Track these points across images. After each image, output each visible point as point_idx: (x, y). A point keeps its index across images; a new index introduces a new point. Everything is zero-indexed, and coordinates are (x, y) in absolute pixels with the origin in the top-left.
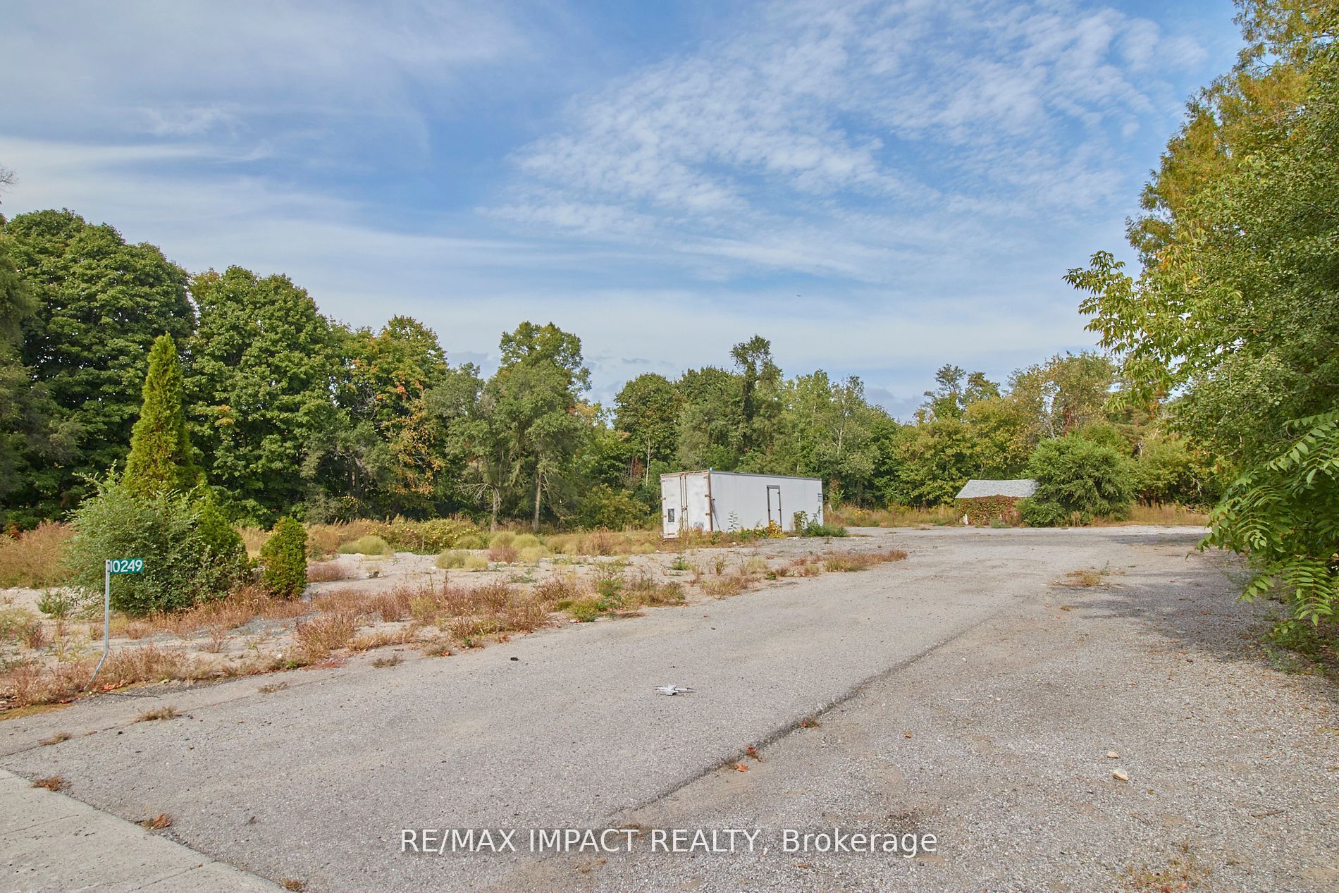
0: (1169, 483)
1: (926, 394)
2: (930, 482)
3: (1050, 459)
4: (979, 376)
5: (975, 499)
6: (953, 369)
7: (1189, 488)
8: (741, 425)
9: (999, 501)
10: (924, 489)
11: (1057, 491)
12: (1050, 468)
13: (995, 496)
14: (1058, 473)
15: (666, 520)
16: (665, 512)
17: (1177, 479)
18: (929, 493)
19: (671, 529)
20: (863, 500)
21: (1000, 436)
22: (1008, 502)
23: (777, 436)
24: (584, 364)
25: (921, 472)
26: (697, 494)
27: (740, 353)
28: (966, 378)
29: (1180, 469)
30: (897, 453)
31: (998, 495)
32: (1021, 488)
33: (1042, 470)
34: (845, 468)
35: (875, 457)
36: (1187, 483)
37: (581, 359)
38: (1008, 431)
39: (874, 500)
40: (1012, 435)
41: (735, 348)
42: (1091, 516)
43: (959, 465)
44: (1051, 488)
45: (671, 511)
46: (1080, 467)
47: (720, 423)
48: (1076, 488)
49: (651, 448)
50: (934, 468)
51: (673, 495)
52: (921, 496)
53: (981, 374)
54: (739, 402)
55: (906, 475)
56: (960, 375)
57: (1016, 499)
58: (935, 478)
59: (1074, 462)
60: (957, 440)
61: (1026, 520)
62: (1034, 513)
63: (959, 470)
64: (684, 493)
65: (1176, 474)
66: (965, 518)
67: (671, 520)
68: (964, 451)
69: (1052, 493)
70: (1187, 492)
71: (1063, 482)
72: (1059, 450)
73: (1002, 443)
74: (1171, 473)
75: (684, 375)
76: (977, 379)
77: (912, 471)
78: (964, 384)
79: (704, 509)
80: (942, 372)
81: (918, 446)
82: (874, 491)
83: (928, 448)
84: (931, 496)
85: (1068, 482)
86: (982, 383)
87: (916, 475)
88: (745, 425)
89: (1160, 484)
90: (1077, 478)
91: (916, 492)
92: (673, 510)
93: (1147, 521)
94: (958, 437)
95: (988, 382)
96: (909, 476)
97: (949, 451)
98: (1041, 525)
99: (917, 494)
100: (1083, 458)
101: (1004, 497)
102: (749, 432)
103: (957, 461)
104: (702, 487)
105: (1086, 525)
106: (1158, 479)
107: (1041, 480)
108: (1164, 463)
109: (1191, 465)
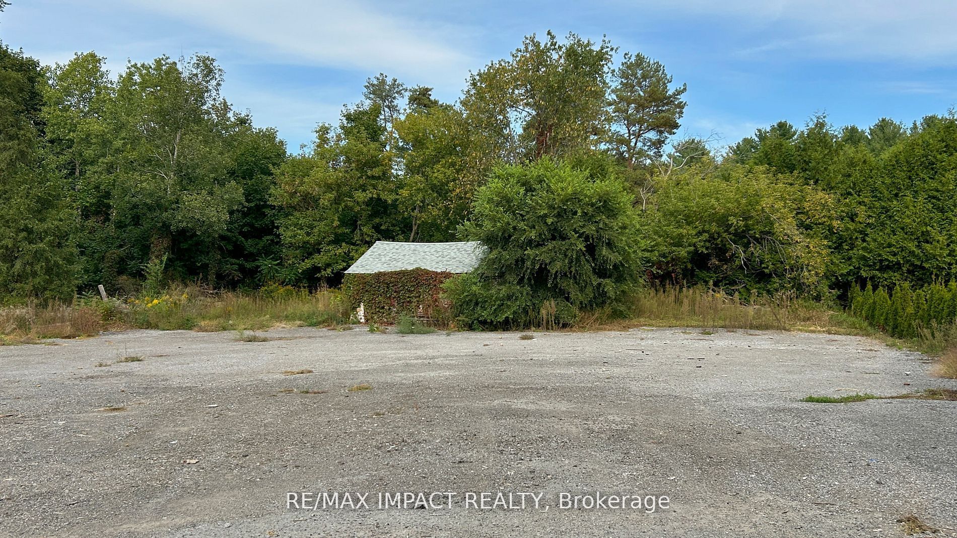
0: (696, 251)
2: (330, 247)
3: (509, 201)
4: (425, 92)
5: (379, 275)
6: (389, 81)
9: (420, 279)
10: (319, 259)
11: (517, 261)
12: (507, 217)
13: (413, 271)
14: (521, 225)
17: (708, 244)
18: (328, 265)
20: (220, 277)
21: (438, 173)
22: (433, 281)
25: (316, 230)
28: (407, 94)
29: (714, 228)
30: (278, 195)
31: (418, 270)
32: (457, 257)
33: (493, 220)
34: (179, 220)
35: (231, 201)
36: (721, 252)
39: (238, 275)
40: (458, 172)
42: (575, 310)
43: (377, 220)
44: (508, 256)
46: (559, 215)
48: (553, 256)
50: (336, 223)
52: (316, 269)
55: (289, 234)
56: (398, 92)
57: (447, 275)
58: (337, 241)
59: (551, 207)
60: (373, 177)
61: (462, 318)
62: (477, 304)
63: (377, 228)
65: (706, 236)
66: (361, 311)
68: (383, 196)
69: (509, 266)
70: (717, 267)
71: (530, 244)
72: (523, 185)
73: (443, 184)
74: (700, 233)
76: (421, 97)
77: (301, 229)
78: (403, 104)
80: (373, 85)
81: (309, 186)
82: (241, 261)
83: (327, 188)
84: (329, 271)
85: (538, 245)
86: (426, 102)
87: (308, 234)
89: (683, 252)
90: (554, 238)
91: (307, 264)
94: (377, 171)
96: (297, 236)
97: (360, 196)
98: (486, 327)
99: (309, 266)
100: (565, 201)
101: (427, 272)
103: (375, 214)
105: (565, 326)
106: (679, 244)
107: (489, 240)
108: (687, 217)
109: (732, 220)
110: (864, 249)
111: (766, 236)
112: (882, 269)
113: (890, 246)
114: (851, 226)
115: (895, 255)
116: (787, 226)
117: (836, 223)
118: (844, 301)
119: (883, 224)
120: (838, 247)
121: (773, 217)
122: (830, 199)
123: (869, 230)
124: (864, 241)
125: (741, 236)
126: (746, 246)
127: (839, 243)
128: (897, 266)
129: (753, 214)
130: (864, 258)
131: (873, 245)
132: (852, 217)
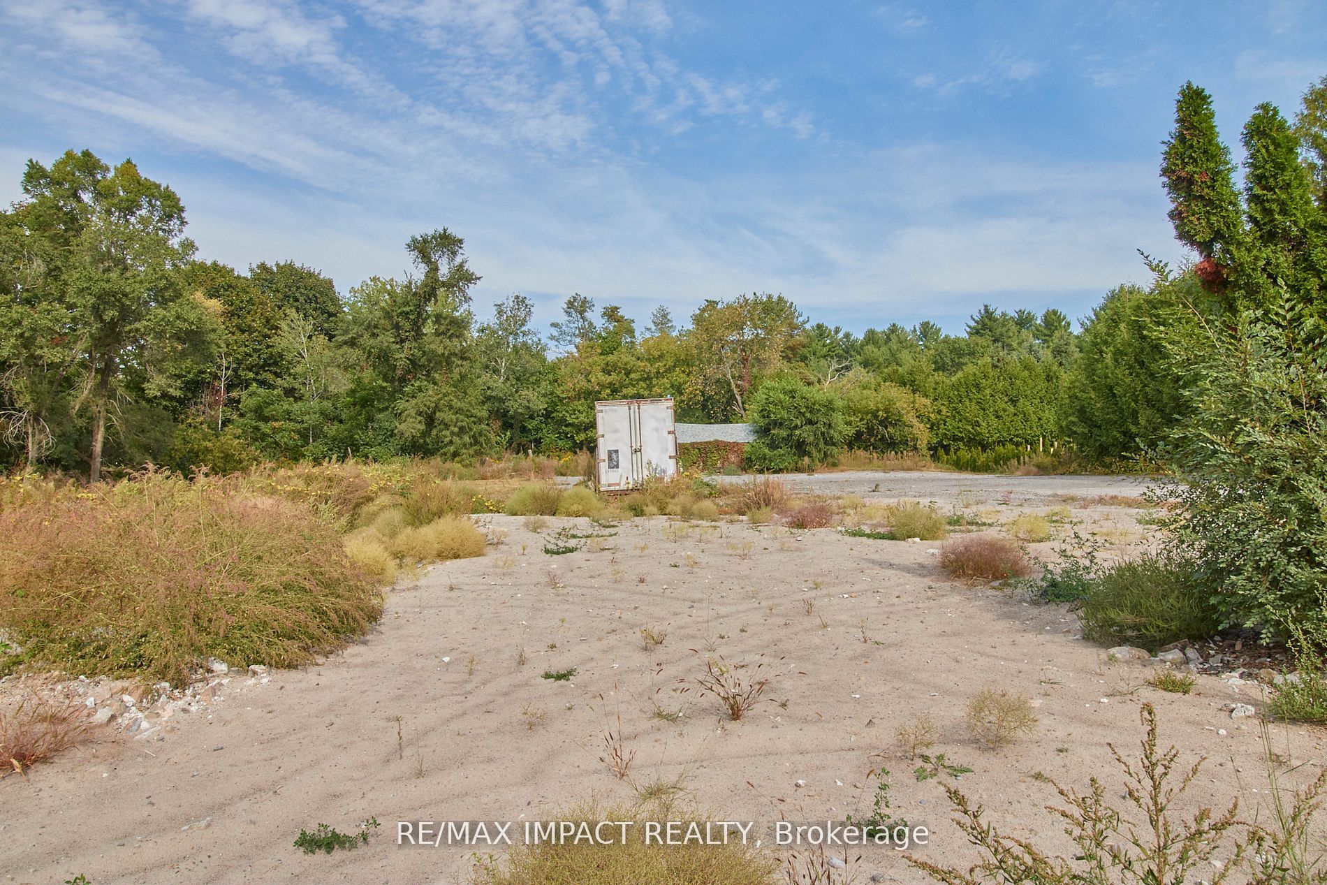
0: (860, 430)
1: (553, 325)
5: (692, 444)
6: (581, 299)
7: (872, 435)
8: (407, 345)
9: (719, 446)
11: (788, 436)
12: (783, 412)
13: (715, 442)
14: (791, 417)
15: (603, 466)
16: (602, 452)
17: (866, 427)
19: (609, 478)
21: (677, 376)
22: (734, 447)
23: (459, 362)
24: (188, 233)
26: (656, 430)
27: (423, 248)
28: (599, 310)
29: (869, 417)
31: (717, 441)
32: (738, 433)
33: (775, 413)
36: (870, 430)
37: (183, 223)
38: (684, 372)
41: (414, 240)
44: (784, 433)
45: (612, 455)
46: (810, 411)
47: (386, 339)
48: (806, 433)
49: (227, 368)
51: (616, 431)
53: (617, 308)
54: (407, 313)
55: (574, 416)
56: (590, 308)
59: (807, 407)
60: (634, 380)
64: (636, 429)
65: (865, 422)
67: (614, 464)
69: (784, 438)
71: (796, 427)
74: (863, 420)
75: (252, 270)
76: (611, 313)
78: (596, 318)
79: (667, 450)
80: (569, 302)
83: (603, 386)
85: (800, 427)
86: (616, 317)
88: (414, 344)
90: (808, 424)
92: (617, 451)
93: (850, 467)
95: (623, 317)
96: (577, 418)
98: (776, 472)
100: (814, 404)
101: (724, 442)
102: (418, 354)
104: (664, 420)
105: (813, 471)
108: (854, 411)
109: (881, 413)
110: (945, 429)
111: (899, 422)
112: (954, 440)
113: (958, 428)
114: (939, 417)
115: (961, 432)
116: (910, 418)
117: (932, 415)
118: (935, 457)
119: (954, 416)
120: (932, 428)
121: (903, 412)
122: (927, 402)
123: (948, 420)
124: (945, 425)
125: (884, 423)
126: (886, 428)
127: (933, 427)
128: (961, 439)
129: (891, 409)
130: (945, 434)
131: (950, 427)
132: (939, 412)
